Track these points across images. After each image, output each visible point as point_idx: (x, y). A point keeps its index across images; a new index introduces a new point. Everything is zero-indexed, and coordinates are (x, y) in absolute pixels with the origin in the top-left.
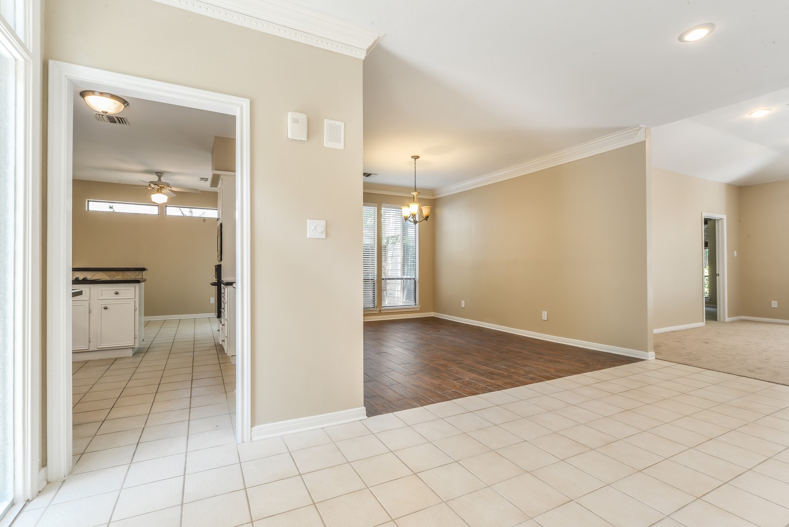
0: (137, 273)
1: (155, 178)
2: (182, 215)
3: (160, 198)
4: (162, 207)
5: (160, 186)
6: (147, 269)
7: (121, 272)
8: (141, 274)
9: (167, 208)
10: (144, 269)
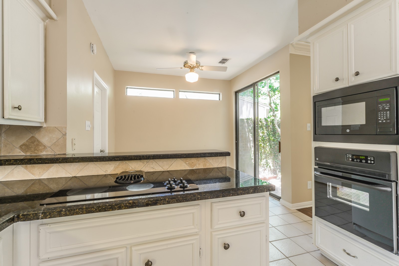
4: (177, 92)
9: (180, 92)
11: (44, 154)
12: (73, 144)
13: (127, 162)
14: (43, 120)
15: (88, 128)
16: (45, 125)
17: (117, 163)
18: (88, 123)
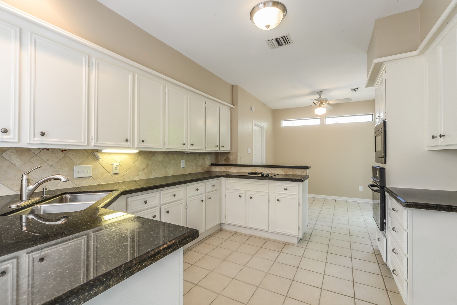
0: (303, 170)
1: (317, 97)
2: (336, 123)
3: (321, 111)
4: (323, 118)
5: (321, 102)
6: (310, 167)
7: (292, 169)
8: (305, 171)
9: (326, 119)
10: (307, 168)
11: (231, 163)
12: (241, 160)
13: (256, 168)
14: (230, 150)
15: (249, 153)
16: (231, 152)
17: (253, 168)
18: (249, 149)
